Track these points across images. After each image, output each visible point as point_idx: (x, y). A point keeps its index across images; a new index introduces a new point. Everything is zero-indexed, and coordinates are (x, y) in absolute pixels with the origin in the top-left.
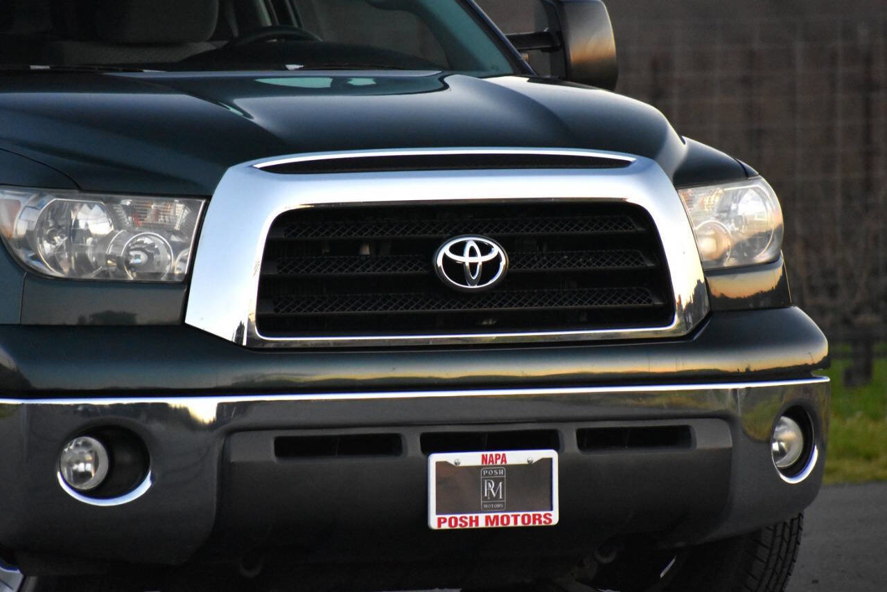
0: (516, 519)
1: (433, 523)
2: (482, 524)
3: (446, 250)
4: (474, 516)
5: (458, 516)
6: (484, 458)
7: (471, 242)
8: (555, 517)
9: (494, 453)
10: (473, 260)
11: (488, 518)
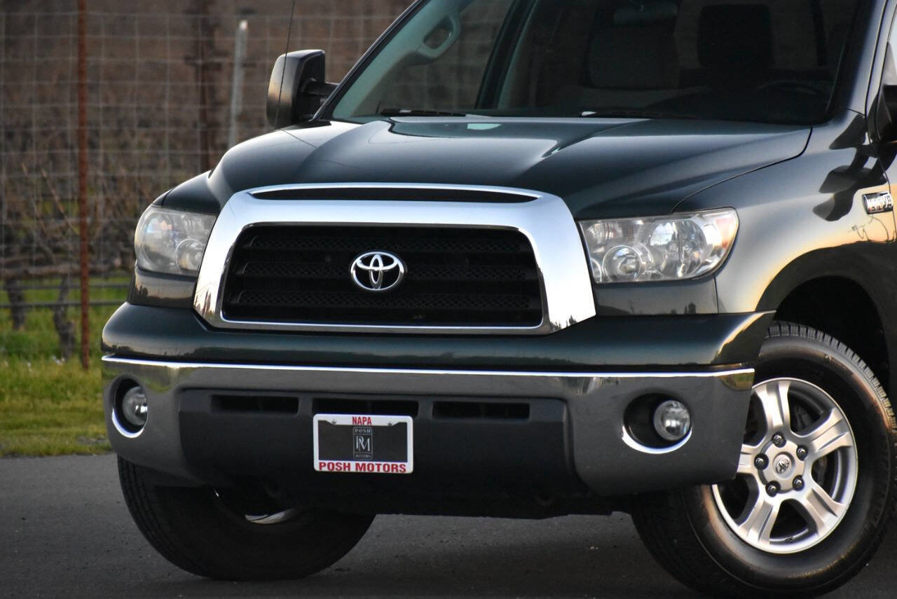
0: (380, 467)
1: (317, 467)
2: (353, 469)
3: (358, 262)
4: (347, 462)
5: (335, 462)
6: (354, 420)
7: (377, 256)
8: (409, 467)
9: (362, 416)
10: (376, 269)
11: (357, 465)
